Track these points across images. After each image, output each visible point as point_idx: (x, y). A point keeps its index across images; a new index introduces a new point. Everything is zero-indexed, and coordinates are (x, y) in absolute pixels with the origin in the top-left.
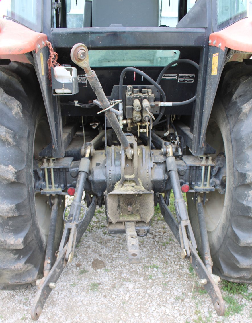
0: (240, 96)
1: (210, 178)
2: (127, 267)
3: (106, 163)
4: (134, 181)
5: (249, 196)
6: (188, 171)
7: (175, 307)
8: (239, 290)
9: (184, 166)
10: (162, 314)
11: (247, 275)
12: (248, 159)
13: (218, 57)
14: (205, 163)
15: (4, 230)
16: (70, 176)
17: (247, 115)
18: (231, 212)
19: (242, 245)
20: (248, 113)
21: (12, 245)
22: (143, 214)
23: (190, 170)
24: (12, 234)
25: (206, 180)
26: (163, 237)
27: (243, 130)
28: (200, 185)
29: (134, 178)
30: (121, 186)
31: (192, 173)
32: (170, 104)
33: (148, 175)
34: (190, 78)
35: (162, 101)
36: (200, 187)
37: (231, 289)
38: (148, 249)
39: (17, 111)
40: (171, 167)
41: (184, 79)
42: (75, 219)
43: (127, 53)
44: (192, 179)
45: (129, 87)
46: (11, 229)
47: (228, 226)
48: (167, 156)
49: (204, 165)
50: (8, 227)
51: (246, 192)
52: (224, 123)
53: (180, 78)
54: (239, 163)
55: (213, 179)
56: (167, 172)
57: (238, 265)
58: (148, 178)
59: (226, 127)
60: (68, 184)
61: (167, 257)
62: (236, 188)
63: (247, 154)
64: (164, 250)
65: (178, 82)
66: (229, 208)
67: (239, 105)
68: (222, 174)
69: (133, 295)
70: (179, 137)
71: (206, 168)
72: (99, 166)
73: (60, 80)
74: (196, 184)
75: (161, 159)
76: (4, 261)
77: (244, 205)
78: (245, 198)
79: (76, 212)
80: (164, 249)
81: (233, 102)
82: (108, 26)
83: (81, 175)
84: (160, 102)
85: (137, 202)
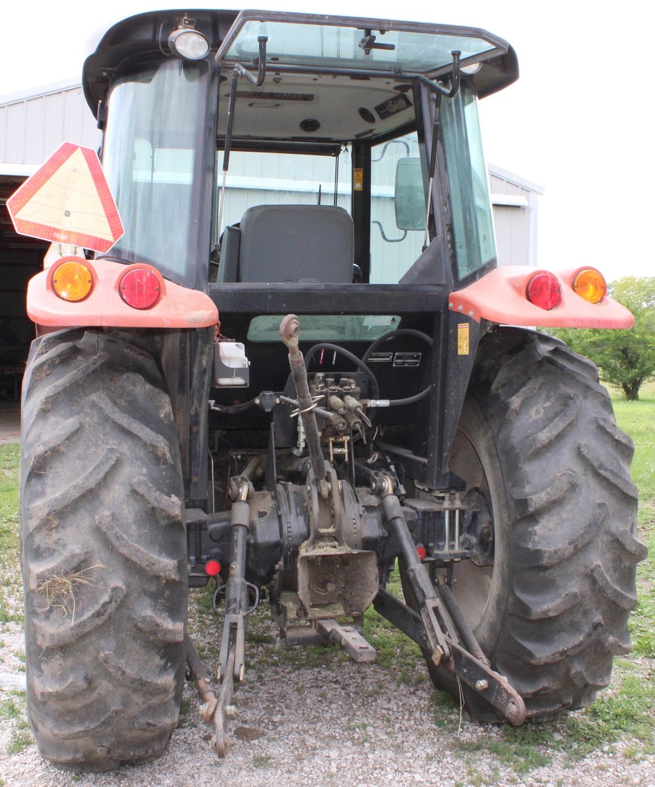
0: (503, 386)
1: (460, 534)
2: (311, 732)
3: (280, 510)
4: (336, 537)
5: (535, 534)
6: (420, 522)
7: (429, 769)
8: (537, 739)
9: (412, 514)
10: (408, 782)
11: (548, 684)
12: (527, 477)
13: (468, 329)
14: (449, 505)
15: (157, 607)
16: (209, 539)
17: (517, 413)
18: (509, 568)
19: (533, 617)
20: (518, 409)
21: (170, 631)
22: (355, 598)
23: (423, 520)
24: (167, 614)
25: (452, 538)
26: (362, 685)
27: (514, 437)
28: (443, 546)
29: (335, 533)
30: (311, 548)
31: (428, 525)
32: (385, 403)
33: (355, 529)
34: (414, 358)
35: (371, 398)
36: (443, 550)
37: (523, 739)
38: (341, 705)
39: (168, 411)
40: (394, 513)
41: (403, 361)
42: (240, 607)
43: (317, 321)
44: (428, 536)
45: (320, 375)
46: (166, 604)
47: (508, 595)
48: (383, 495)
49: (447, 509)
50: (163, 601)
51: (530, 529)
52: (482, 429)
53: (396, 359)
54: (513, 486)
55: (465, 535)
56: (387, 522)
57: (533, 662)
58: (356, 533)
59: (486, 434)
60: (204, 555)
61: (385, 712)
62: (514, 525)
63: (525, 471)
64: (374, 704)
65: (394, 365)
66: (505, 564)
67: (502, 398)
68: (481, 524)
69: (344, 765)
70: (394, 464)
71: (452, 513)
72: (265, 517)
73: (226, 363)
74: (436, 547)
75: (373, 500)
76: (145, 670)
77: (529, 549)
78: (530, 538)
79: (241, 595)
80: (373, 702)
81: (492, 394)
82: (297, 281)
83: (237, 531)
84: (369, 400)
85: (338, 580)
